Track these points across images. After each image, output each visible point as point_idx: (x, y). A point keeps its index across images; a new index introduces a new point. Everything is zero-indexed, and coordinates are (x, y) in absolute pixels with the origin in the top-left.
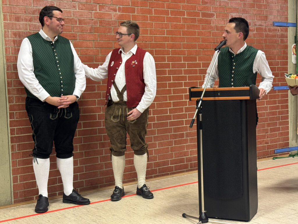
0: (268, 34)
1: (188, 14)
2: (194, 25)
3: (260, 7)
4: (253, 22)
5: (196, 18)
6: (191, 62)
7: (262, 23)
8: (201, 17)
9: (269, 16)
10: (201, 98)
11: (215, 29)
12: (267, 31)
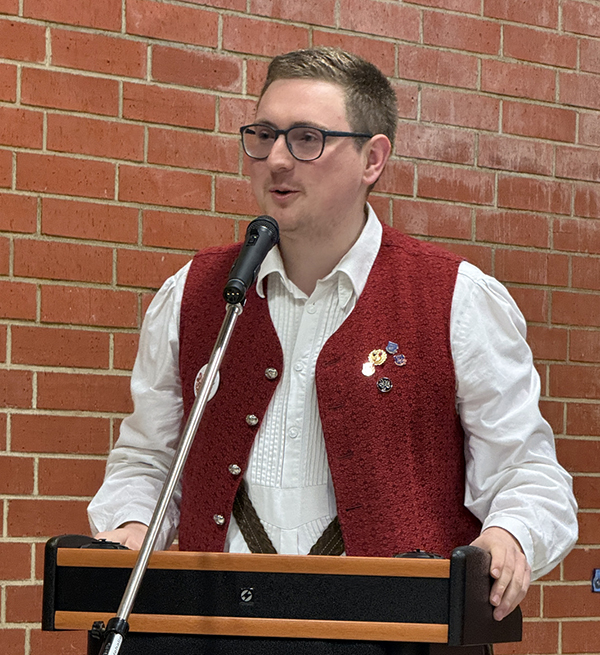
0: (570, 228)
1: (66, 50)
2: (98, 129)
3: (527, 48)
4: (485, 145)
5: (116, 83)
6: (69, 371)
7: (539, 153)
8: (149, 78)
9: (580, 114)
10: (123, 616)
11: (236, 162)
12: (567, 208)
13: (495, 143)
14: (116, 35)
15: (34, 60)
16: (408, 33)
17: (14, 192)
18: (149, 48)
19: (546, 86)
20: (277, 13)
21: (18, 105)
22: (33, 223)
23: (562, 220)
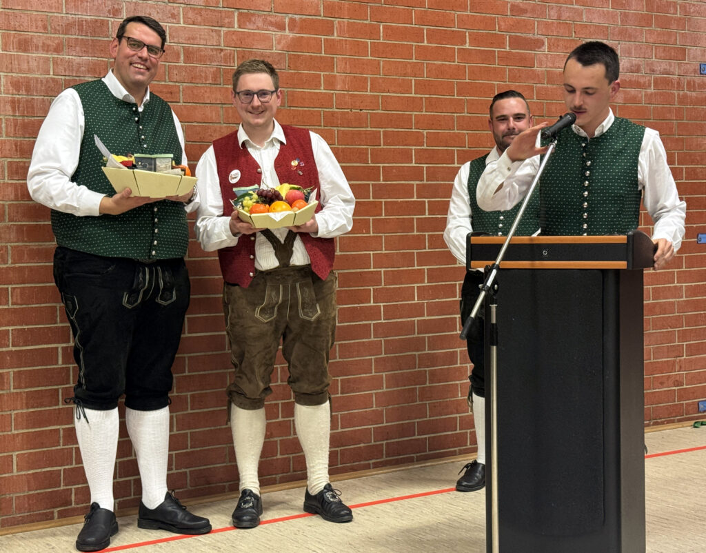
0: (685, 96)
1: (475, 40)
2: (488, 69)
3: (665, 23)
4: (647, 64)
5: (495, 51)
7: (671, 66)
8: (508, 48)
9: (689, 49)
10: (497, 263)
11: (544, 79)
12: (683, 88)
13: (652, 64)
14: (494, 32)
15: (462, 45)
16: (614, 21)
17: (456, 97)
18: (508, 37)
19: (673, 38)
20: (559, 18)
21: (456, 63)
22: (464, 109)
23: (681, 93)
